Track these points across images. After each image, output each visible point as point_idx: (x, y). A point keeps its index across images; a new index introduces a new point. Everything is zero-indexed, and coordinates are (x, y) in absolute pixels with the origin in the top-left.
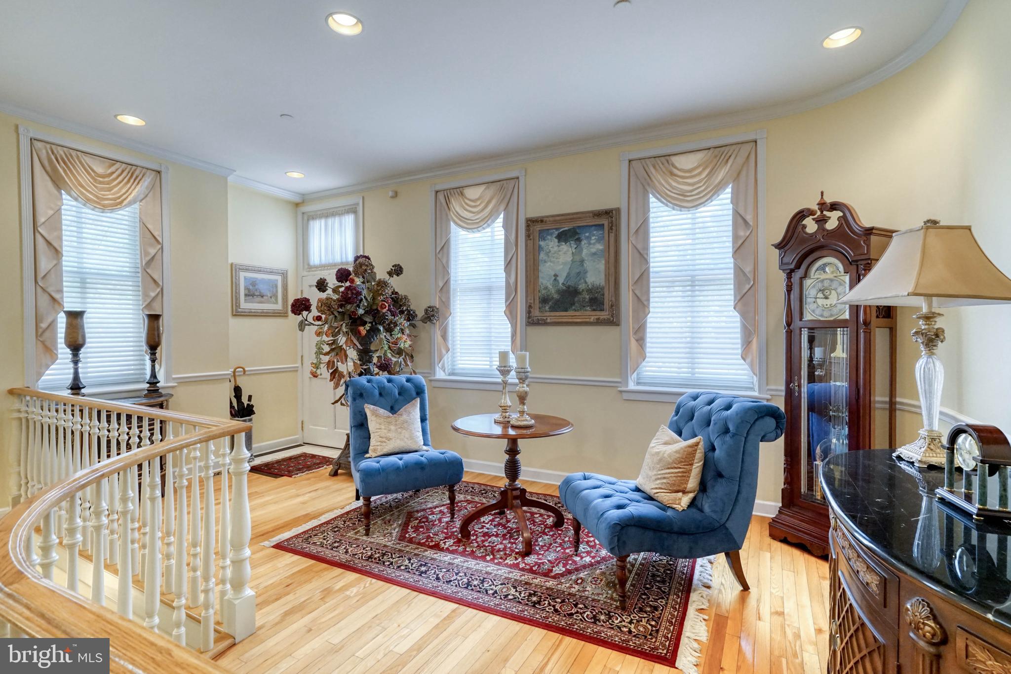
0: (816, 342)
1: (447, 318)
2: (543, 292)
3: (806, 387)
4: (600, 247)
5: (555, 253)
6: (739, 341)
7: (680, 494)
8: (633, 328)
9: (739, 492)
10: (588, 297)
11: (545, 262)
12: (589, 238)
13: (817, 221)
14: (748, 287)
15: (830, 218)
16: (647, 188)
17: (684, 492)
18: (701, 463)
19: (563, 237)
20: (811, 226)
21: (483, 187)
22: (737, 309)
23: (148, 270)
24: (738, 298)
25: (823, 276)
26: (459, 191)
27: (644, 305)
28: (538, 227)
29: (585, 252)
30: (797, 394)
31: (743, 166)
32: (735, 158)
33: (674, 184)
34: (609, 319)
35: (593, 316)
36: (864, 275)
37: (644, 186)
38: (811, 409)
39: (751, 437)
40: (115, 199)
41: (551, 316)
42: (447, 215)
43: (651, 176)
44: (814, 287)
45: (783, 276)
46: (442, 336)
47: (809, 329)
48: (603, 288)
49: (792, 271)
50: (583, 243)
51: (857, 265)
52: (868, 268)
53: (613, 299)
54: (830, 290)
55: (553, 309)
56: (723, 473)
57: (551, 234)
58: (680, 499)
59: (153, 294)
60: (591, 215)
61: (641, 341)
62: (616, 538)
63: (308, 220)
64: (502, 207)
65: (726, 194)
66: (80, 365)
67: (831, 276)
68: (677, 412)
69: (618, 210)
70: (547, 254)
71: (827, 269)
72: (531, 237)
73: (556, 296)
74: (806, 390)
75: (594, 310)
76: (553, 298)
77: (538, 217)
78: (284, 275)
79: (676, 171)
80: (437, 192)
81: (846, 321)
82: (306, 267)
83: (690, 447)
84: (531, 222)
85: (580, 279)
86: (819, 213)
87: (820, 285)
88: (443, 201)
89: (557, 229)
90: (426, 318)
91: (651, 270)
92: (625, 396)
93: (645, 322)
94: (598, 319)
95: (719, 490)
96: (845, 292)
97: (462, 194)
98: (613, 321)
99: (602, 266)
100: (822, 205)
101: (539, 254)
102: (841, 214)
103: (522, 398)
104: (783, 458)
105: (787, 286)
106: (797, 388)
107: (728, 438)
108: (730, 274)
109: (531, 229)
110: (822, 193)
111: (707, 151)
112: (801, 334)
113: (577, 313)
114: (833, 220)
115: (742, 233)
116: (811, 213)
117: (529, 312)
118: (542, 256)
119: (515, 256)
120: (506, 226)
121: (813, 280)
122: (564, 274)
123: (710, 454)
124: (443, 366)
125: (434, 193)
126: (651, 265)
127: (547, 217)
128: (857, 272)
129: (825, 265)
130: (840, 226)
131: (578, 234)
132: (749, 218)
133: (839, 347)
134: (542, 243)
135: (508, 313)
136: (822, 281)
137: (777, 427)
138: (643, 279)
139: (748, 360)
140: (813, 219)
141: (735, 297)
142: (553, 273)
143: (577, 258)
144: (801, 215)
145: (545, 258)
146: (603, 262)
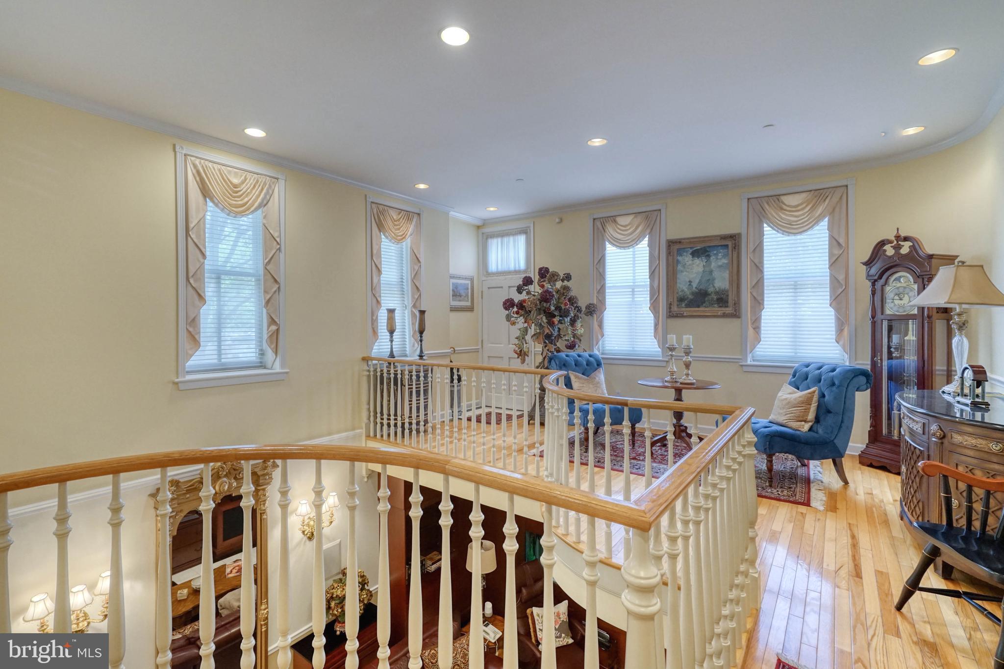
0: (894, 331)
1: (602, 312)
2: (680, 293)
3: (886, 362)
4: (725, 261)
5: (690, 265)
6: (834, 329)
7: (803, 423)
8: (751, 320)
9: (842, 422)
10: (715, 297)
11: (682, 272)
12: (716, 255)
13: (894, 247)
14: (841, 290)
15: (903, 246)
16: (763, 219)
17: (805, 421)
18: (816, 404)
19: (696, 254)
20: (889, 251)
21: (631, 217)
22: (832, 306)
23: (414, 281)
24: (834, 298)
25: (899, 285)
26: (613, 219)
27: (760, 303)
28: (677, 246)
29: (713, 265)
30: (879, 365)
31: (837, 204)
32: (831, 198)
33: (783, 216)
34: (732, 313)
35: (720, 311)
36: (928, 285)
37: (759, 217)
38: (890, 378)
39: (850, 387)
40: (402, 236)
41: (686, 311)
42: (603, 236)
43: (765, 210)
44: (891, 291)
45: (869, 284)
46: (599, 326)
47: (889, 320)
48: (727, 291)
49: (876, 281)
50: (712, 258)
51: (923, 279)
52: (930, 280)
53: (736, 299)
54: (904, 294)
55: (688, 306)
56: (832, 411)
57: (687, 252)
58: (804, 425)
59: (416, 297)
60: (719, 238)
61: (757, 329)
62: (768, 443)
63: (487, 239)
64: (648, 231)
65: (825, 223)
66: (393, 343)
67: (905, 285)
68: (794, 376)
69: (739, 235)
70: (684, 266)
71: (902, 280)
72: (672, 254)
73: (691, 297)
74: (886, 364)
75: (721, 307)
76: (688, 298)
77: (677, 239)
78: (472, 280)
79: (785, 207)
80: (594, 219)
81: (915, 315)
82: (485, 273)
83: (810, 393)
84: (671, 243)
85: (709, 285)
86: (895, 242)
87: (896, 291)
88: (600, 226)
89: (691, 248)
90: (588, 312)
91: (765, 277)
92: (745, 369)
93: (760, 316)
94: (724, 313)
95: (830, 420)
96: (915, 296)
97: (615, 221)
98: (736, 315)
99: (726, 275)
100: (898, 237)
101: (677, 266)
102: (911, 244)
103: (687, 365)
104: (869, 409)
105: (872, 291)
106: (879, 361)
107: (834, 388)
108: (827, 279)
109: (672, 248)
110: (898, 229)
111: (809, 193)
112: (882, 324)
113: (707, 309)
114: (905, 248)
115: (837, 252)
116: (890, 242)
117: (670, 308)
118: (680, 267)
119: (658, 267)
120: (650, 245)
121: (890, 287)
122: (697, 281)
123: (822, 399)
124: (598, 348)
125: (592, 220)
126: (765, 273)
127: (684, 239)
128: (923, 283)
129: (900, 277)
130: (910, 252)
131: (708, 251)
132: (842, 241)
133: (910, 333)
134: (680, 258)
135: (652, 308)
136: (898, 288)
137: (867, 382)
138: (759, 285)
139: (841, 343)
140: (892, 247)
141: (831, 297)
142: (688, 280)
143: (707, 269)
144: (882, 243)
145: (682, 269)
146: (728, 272)
